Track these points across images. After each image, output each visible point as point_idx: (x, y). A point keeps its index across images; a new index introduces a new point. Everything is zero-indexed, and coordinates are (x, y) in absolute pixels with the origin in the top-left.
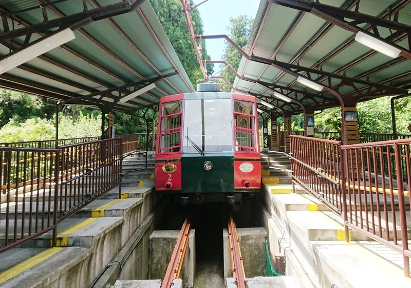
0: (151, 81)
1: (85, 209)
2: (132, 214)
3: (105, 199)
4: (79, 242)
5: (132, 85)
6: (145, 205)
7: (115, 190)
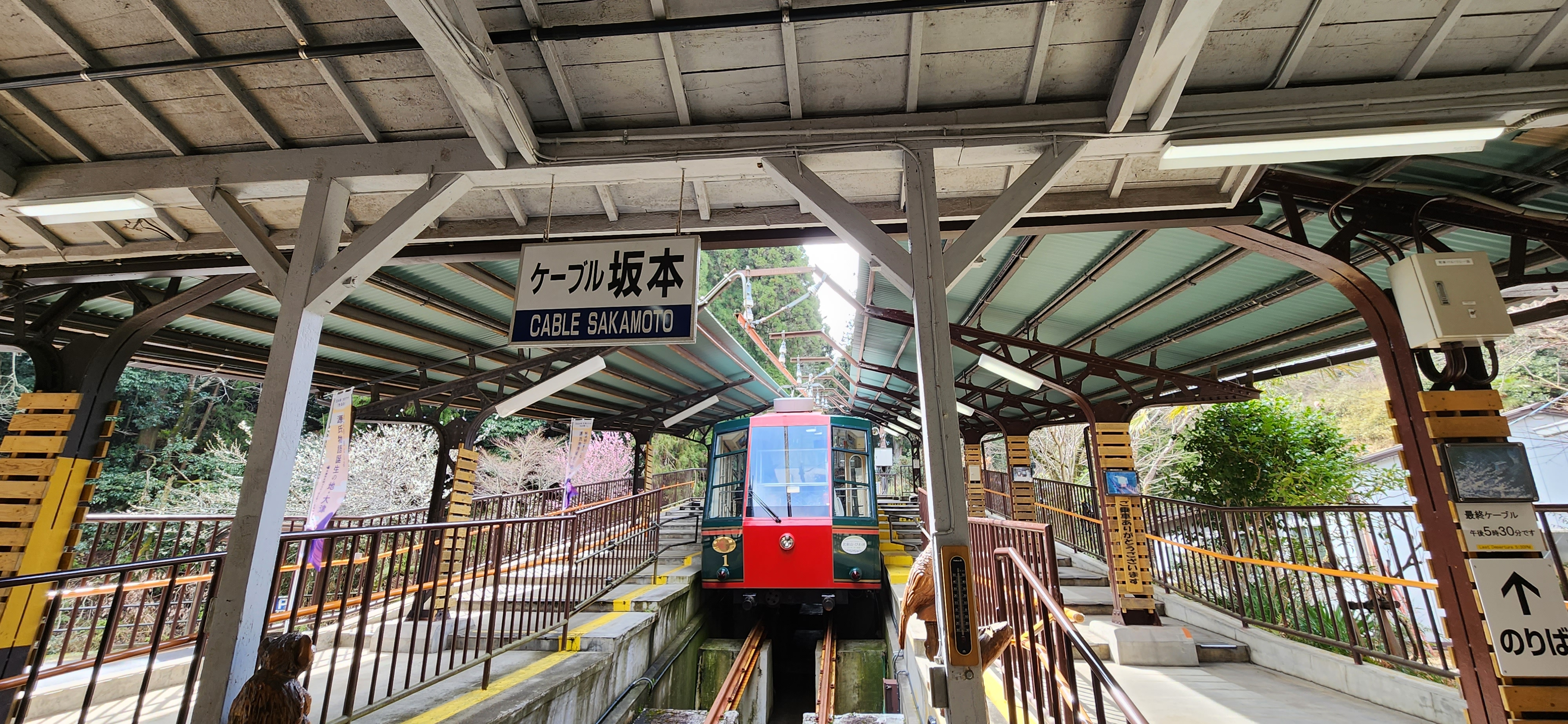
0: (712, 393)
1: (604, 598)
2: (672, 609)
3: (634, 583)
4: (596, 645)
5: (682, 399)
6: (693, 596)
7: (650, 570)
